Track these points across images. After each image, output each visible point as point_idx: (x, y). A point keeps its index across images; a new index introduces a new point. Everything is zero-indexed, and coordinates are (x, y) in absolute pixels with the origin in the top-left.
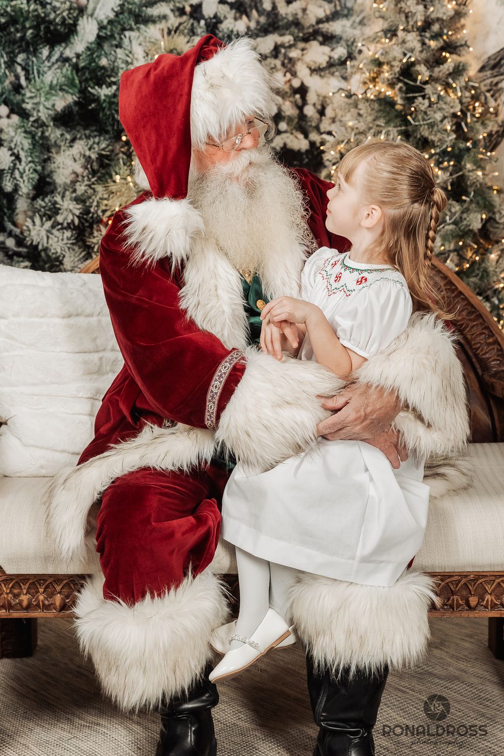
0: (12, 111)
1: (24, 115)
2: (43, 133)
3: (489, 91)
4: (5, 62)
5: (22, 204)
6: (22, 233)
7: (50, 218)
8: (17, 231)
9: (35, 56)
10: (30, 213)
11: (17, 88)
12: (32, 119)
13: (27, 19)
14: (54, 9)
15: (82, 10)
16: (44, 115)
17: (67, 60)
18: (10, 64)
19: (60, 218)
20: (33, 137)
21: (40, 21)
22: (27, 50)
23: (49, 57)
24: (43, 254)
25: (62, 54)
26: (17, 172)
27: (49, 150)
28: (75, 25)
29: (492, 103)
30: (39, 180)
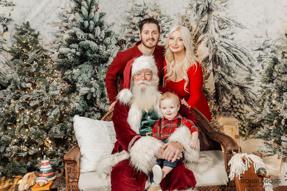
0: (94, 79)
1: (97, 79)
2: (102, 83)
3: (204, 67)
4: (92, 68)
5: (98, 100)
6: (98, 106)
7: (105, 103)
8: (97, 106)
9: (99, 66)
10: (100, 102)
11: (95, 74)
12: (99, 80)
13: (97, 58)
14: (103, 56)
15: (109, 55)
16: (102, 79)
17: (107, 67)
18: (94, 68)
19: (107, 103)
20: (100, 84)
21: (100, 58)
22: (97, 65)
23: (102, 66)
24: (103, 111)
25: (105, 65)
26: (96, 92)
27: (104, 87)
28: (108, 59)
29: (205, 69)
30: (102, 94)
